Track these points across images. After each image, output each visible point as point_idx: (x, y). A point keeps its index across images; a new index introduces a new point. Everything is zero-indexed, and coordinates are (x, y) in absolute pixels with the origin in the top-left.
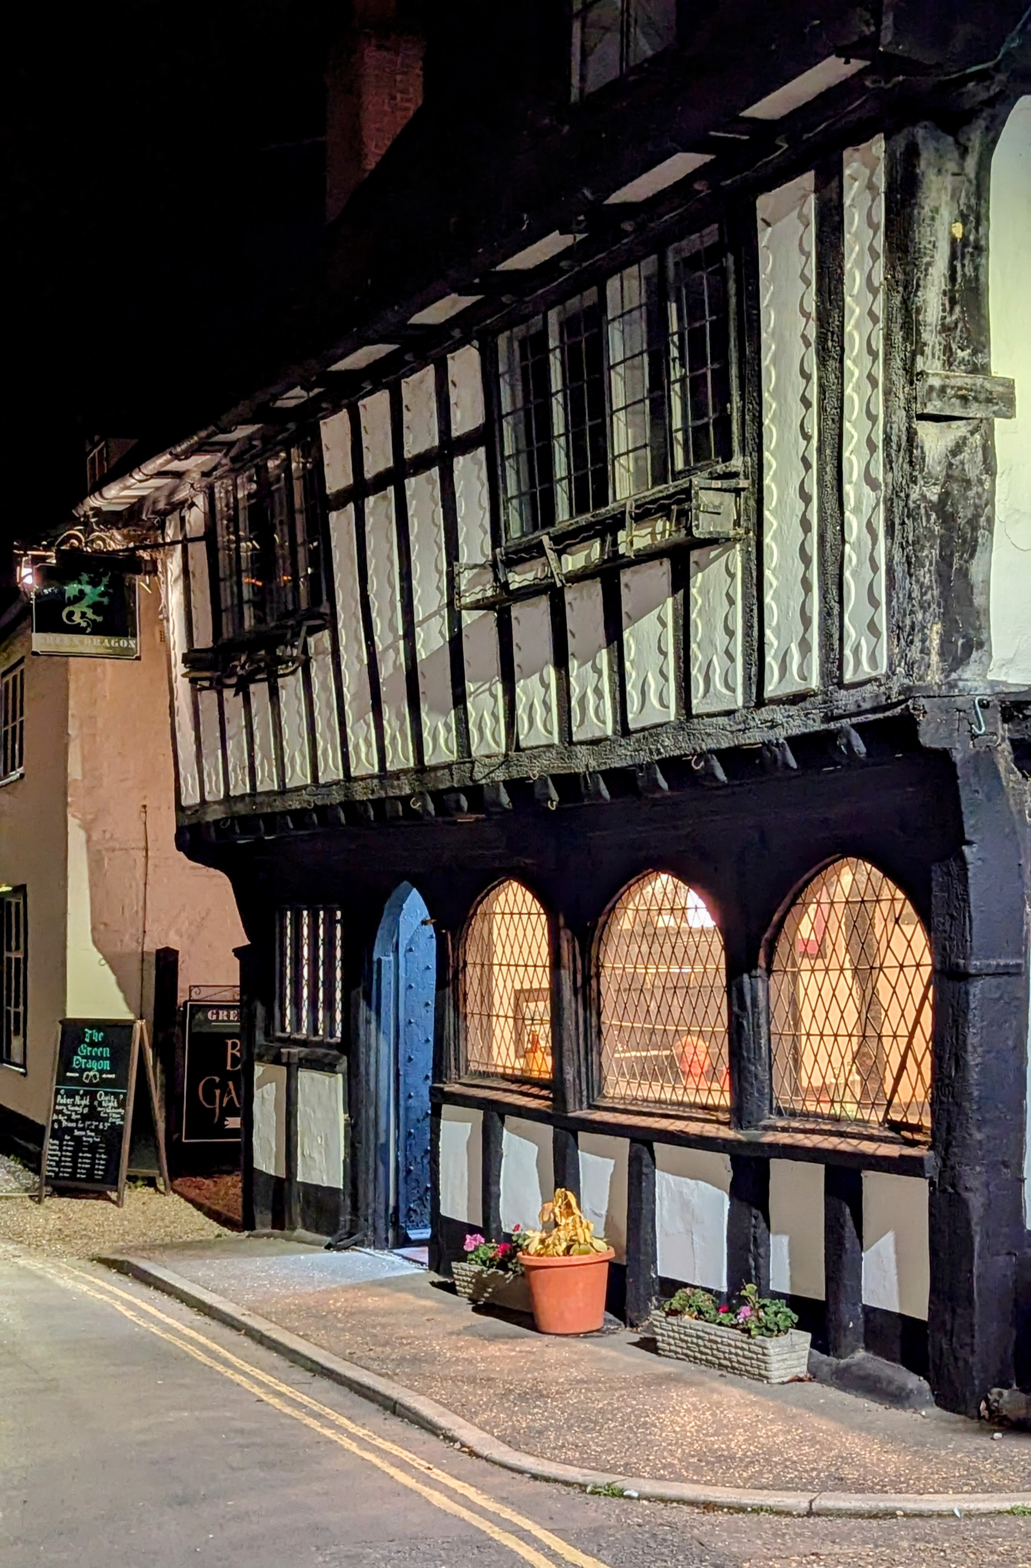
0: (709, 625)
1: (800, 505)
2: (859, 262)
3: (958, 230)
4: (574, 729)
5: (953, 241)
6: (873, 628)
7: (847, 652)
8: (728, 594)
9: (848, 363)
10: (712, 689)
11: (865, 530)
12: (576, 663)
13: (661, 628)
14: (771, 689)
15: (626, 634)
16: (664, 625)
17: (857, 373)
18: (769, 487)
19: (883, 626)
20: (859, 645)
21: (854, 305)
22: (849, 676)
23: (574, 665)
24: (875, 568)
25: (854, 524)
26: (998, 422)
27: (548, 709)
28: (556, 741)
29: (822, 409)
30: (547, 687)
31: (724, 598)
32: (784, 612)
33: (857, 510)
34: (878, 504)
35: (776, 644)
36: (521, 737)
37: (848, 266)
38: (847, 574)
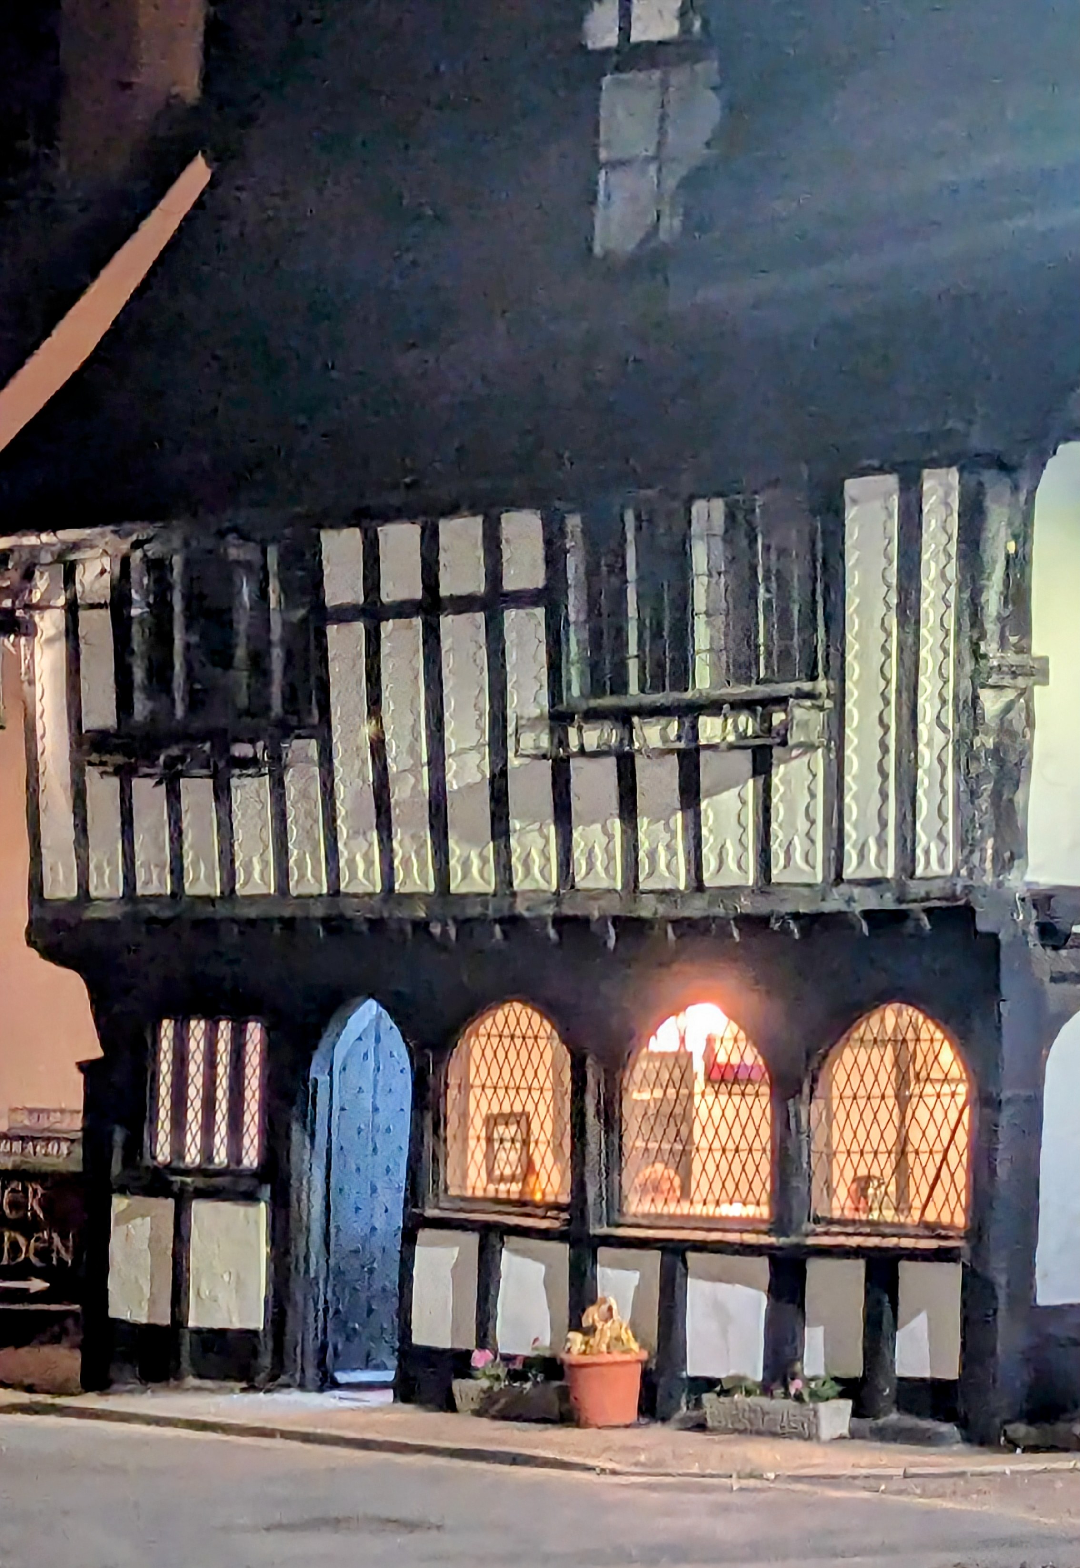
0: (790, 810)
1: (879, 732)
2: (935, 555)
3: (1012, 547)
4: (641, 879)
5: (1008, 556)
6: (941, 837)
7: (919, 852)
8: (809, 789)
9: (923, 631)
10: (792, 863)
11: (936, 762)
12: (646, 820)
13: (740, 805)
14: (849, 872)
15: (704, 805)
16: (744, 803)
17: (931, 641)
18: (851, 711)
19: (950, 836)
20: (929, 847)
21: (930, 589)
22: (919, 871)
23: (643, 822)
24: (944, 792)
25: (926, 755)
26: (1037, 688)
27: (611, 858)
28: (619, 887)
29: (900, 660)
30: (611, 837)
31: (806, 791)
32: (862, 812)
33: (929, 744)
34: (947, 744)
35: (854, 836)
36: (577, 879)
37: (925, 557)
38: (920, 793)
